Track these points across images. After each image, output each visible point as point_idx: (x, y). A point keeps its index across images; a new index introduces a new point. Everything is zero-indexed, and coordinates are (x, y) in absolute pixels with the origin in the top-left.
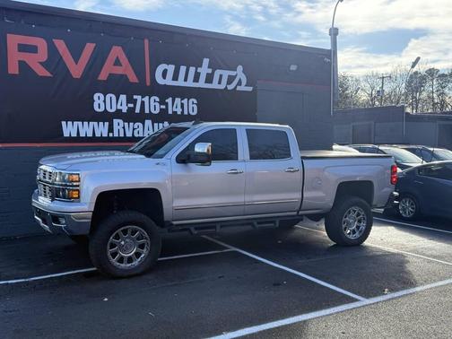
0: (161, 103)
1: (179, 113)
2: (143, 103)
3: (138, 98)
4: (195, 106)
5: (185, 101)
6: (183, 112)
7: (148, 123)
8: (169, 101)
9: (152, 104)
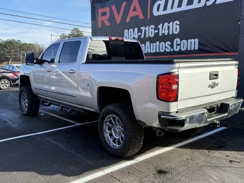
0: (155, 29)
1: (166, 34)
2: (145, 31)
3: (143, 28)
4: (178, 27)
5: (171, 24)
6: (169, 33)
7: (148, 43)
8: (160, 26)
9: (150, 30)
